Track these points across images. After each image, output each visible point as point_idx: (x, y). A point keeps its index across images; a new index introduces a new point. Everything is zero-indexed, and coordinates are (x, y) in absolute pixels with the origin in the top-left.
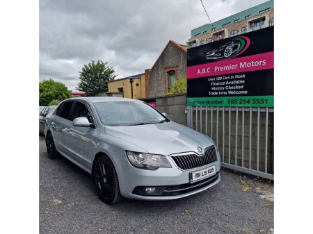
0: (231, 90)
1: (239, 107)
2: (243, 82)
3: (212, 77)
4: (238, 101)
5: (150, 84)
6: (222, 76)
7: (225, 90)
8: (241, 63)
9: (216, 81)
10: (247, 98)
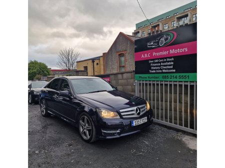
0: (164, 69)
1: (170, 81)
2: (173, 63)
3: (151, 60)
4: (170, 77)
5: (106, 63)
6: (158, 59)
7: (160, 69)
8: (171, 50)
9: (154, 63)
10: (175, 75)
